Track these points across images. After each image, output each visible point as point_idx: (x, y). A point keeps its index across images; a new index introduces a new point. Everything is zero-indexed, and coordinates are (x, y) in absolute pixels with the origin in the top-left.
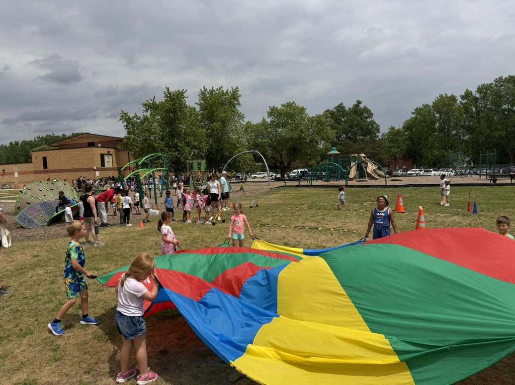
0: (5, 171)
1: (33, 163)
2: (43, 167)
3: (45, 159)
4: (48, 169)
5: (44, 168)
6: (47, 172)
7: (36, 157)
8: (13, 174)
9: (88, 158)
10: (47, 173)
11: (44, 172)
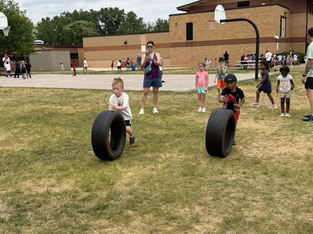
0: (128, 44)
1: (171, 33)
2: (185, 39)
3: (189, 26)
4: (194, 40)
5: (187, 39)
6: (193, 45)
7: (176, 24)
8: (139, 47)
9: (264, 21)
10: (191, 46)
11: (186, 45)
